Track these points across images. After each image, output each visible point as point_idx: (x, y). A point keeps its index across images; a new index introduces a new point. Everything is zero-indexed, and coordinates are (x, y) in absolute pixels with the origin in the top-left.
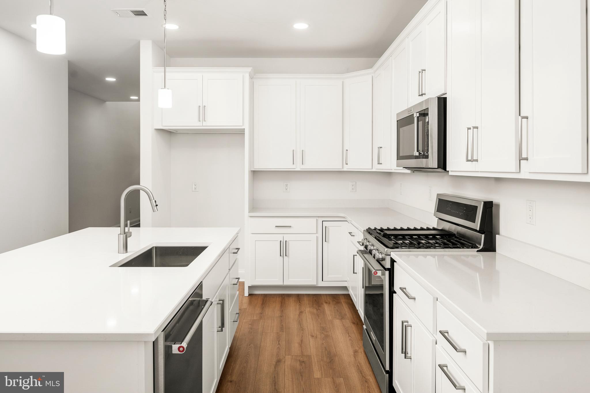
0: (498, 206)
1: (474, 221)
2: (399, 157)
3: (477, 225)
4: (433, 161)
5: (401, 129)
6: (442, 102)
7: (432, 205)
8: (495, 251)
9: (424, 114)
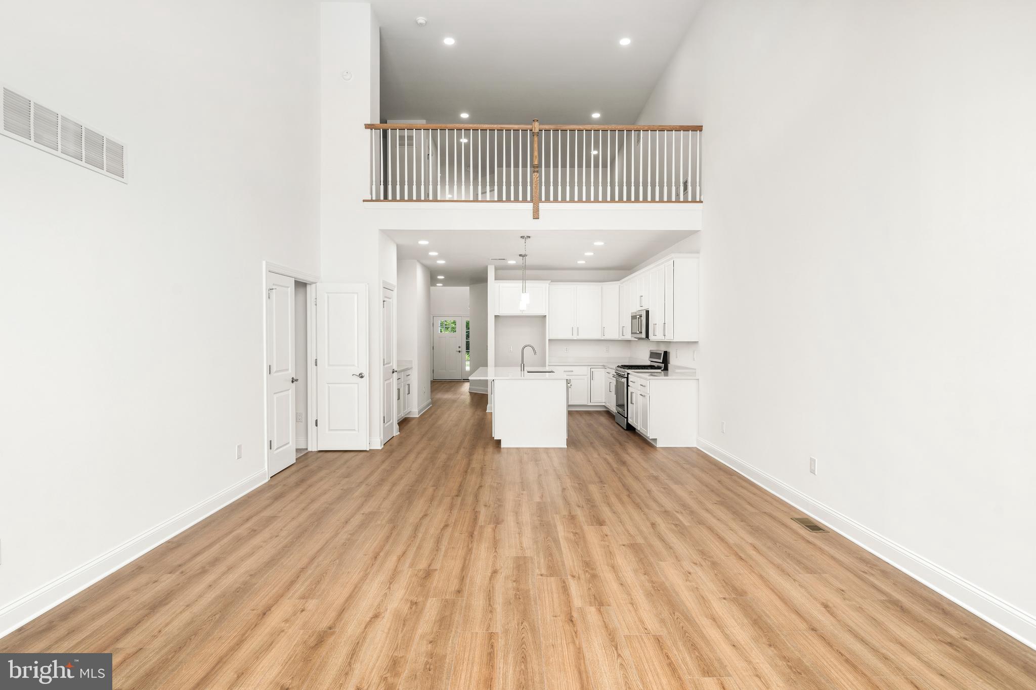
0: (669, 353)
1: (660, 359)
2: (632, 333)
3: (661, 361)
4: (644, 335)
5: (633, 320)
6: (647, 312)
7: (648, 355)
8: (668, 370)
9: (641, 316)
